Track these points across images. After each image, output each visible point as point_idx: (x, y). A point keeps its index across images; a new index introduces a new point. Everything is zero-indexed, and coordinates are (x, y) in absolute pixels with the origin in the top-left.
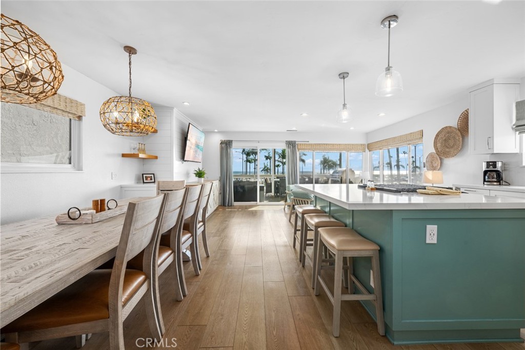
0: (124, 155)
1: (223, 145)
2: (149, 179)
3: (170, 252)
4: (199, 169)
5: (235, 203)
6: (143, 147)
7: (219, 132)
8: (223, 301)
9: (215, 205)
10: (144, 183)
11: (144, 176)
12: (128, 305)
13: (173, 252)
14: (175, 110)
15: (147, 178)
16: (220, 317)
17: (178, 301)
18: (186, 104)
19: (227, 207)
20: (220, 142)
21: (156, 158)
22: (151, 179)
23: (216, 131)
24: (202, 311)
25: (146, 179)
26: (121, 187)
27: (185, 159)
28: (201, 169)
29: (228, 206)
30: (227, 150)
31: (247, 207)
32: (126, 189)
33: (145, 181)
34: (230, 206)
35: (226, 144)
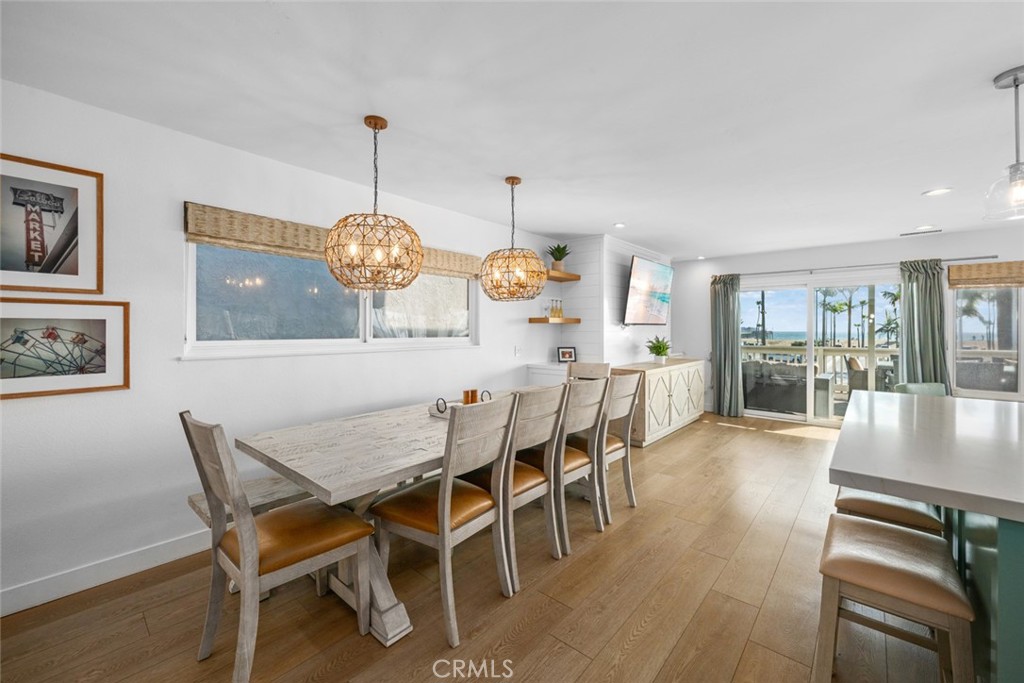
0: (531, 321)
1: (718, 287)
2: (567, 356)
3: (542, 479)
4: (657, 338)
5: (747, 411)
6: (559, 306)
7: (708, 260)
8: (616, 588)
9: (692, 409)
10: (560, 361)
11: (561, 350)
12: (462, 529)
13: (547, 480)
14: (607, 238)
15: (564, 354)
16: (598, 609)
17: (553, 557)
18: (619, 226)
19: (725, 418)
20: (711, 280)
21: (578, 321)
22: (571, 357)
23: (701, 258)
24: (577, 587)
25: (564, 356)
26: (528, 367)
27: (626, 322)
28: (660, 340)
29: (729, 415)
30: (726, 296)
31: (774, 425)
32: (534, 371)
33: (561, 359)
34: (734, 416)
35: (725, 284)
